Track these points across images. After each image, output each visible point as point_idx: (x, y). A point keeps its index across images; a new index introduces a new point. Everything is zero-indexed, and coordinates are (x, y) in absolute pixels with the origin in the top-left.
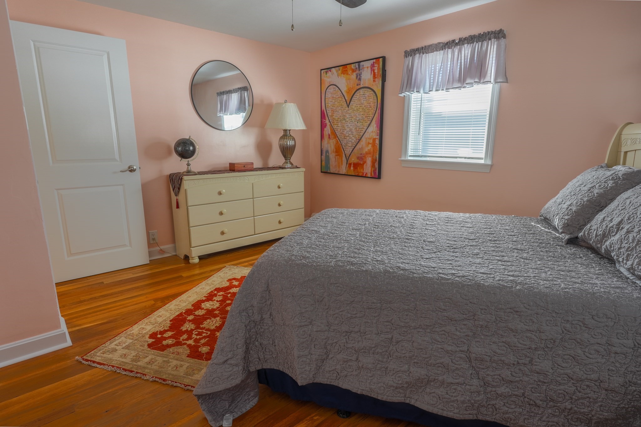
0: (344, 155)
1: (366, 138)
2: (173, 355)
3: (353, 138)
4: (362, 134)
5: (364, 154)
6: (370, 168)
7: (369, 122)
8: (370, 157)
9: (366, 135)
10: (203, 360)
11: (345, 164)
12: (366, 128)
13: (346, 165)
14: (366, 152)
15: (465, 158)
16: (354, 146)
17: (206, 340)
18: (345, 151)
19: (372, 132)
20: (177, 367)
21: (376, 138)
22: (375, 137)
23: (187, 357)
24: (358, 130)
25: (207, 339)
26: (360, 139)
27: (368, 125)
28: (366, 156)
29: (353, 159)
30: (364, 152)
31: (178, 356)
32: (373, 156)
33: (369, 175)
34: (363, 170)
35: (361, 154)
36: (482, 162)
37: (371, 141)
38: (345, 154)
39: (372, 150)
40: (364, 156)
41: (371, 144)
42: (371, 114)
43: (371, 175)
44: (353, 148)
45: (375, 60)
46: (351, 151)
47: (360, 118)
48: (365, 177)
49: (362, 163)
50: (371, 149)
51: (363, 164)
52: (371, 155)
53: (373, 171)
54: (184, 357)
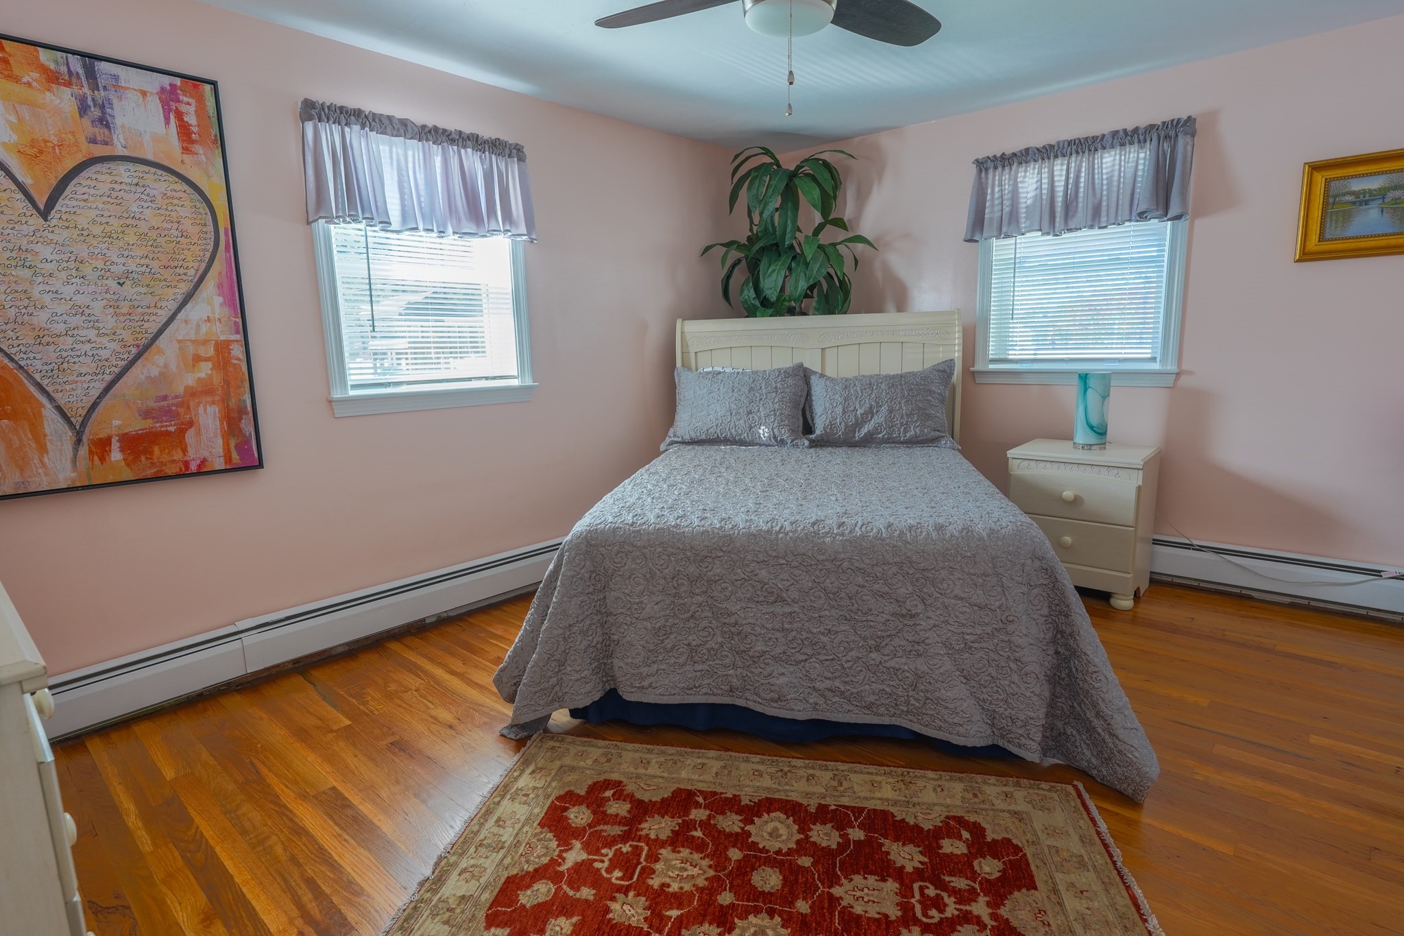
0: (49, 412)
1: (179, 341)
2: (1051, 923)
3: (105, 340)
4: (153, 327)
5: (177, 397)
6: (220, 442)
7: (184, 288)
8: (213, 403)
9: (178, 330)
10: (1025, 855)
11: (68, 448)
12: (173, 306)
13: (76, 450)
14: (186, 388)
15: (487, 378)
16: (117, 370)
17: (953, 879)
18: (58, 396)
19: (209, 320)
20: (1082, 892)
21: (228, 343)
22: (222, 338)
23: (1036, 888)
24: (125, 310)
25: (947, 878)
26: (147, 347)
27: (180, 298)
28: (192, 404)
29: (117, 423)
30: (181, 390)
31: (1048, 907)
32: (225, 400)
33: (219, 464)
34: (185, 451)
35: (165, 398)
36: (515, 383)
37: (210, 351)
38: (59, 409)
39: (217, 380)
40: (180, 405)
41: (207, 359)
42: (189, 258)
43: (228, 459)
44: (108, 378)
45: (178, 81)
46: (95, 393)
47: (133, 267)
48: (200, 473)
49: (172, 429)
50: (210, 377)
51: (181, 432)
52: (217, 398)
53: (237, 447)
54: (1041, 894)
